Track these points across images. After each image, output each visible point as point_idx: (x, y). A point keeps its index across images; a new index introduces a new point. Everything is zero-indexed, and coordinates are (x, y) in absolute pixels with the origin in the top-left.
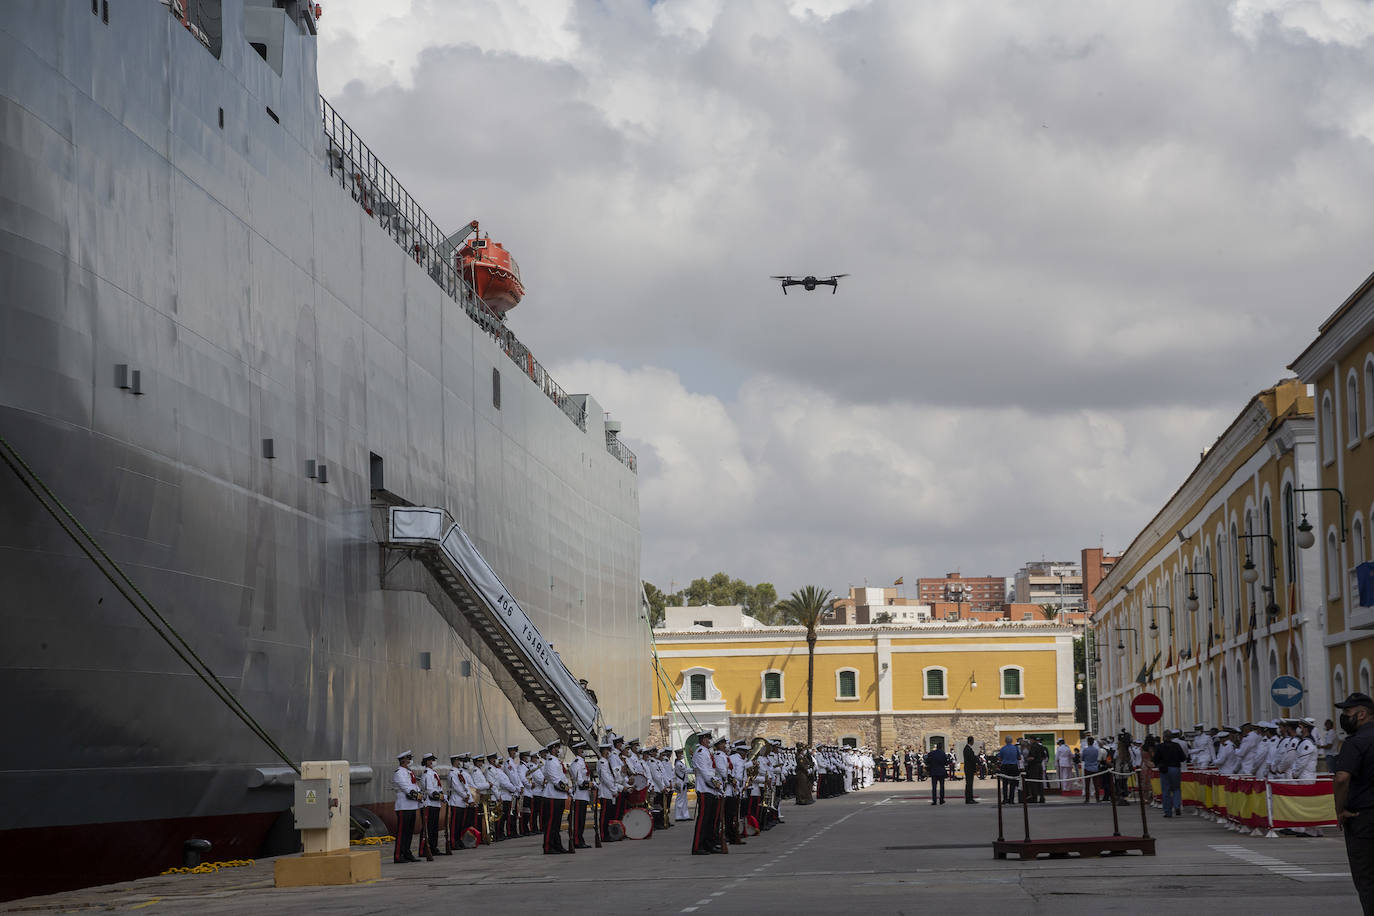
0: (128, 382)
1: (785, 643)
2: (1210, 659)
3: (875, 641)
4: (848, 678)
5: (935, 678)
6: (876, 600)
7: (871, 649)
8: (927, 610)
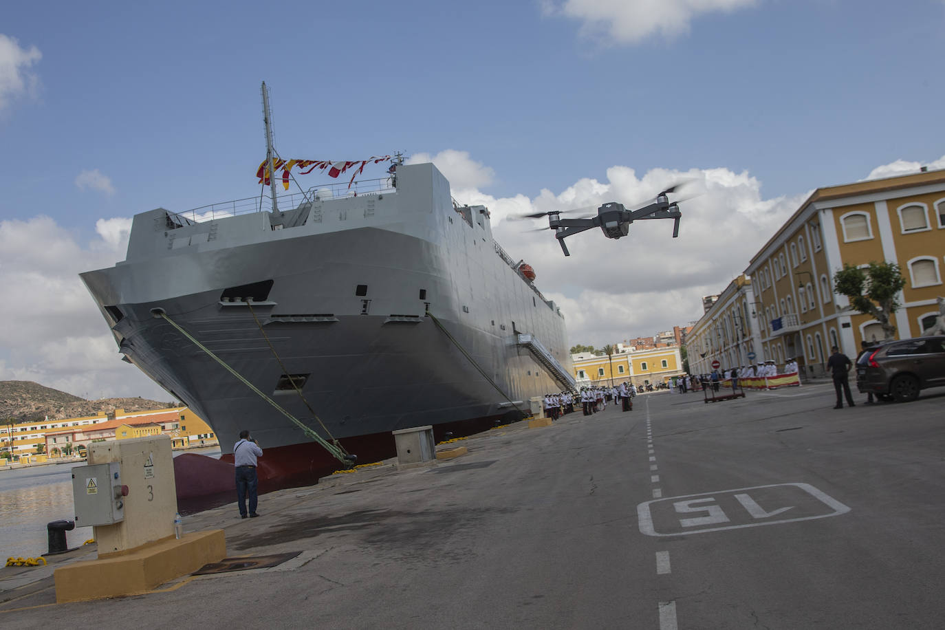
0: (466, 310)
1: (604, 360)
2: (725, 351)
3: (627, 357)
4: (621, 367)
5: (644, 365)
6: (620, 347)
7: (626, 359)
8: (634, 348)
